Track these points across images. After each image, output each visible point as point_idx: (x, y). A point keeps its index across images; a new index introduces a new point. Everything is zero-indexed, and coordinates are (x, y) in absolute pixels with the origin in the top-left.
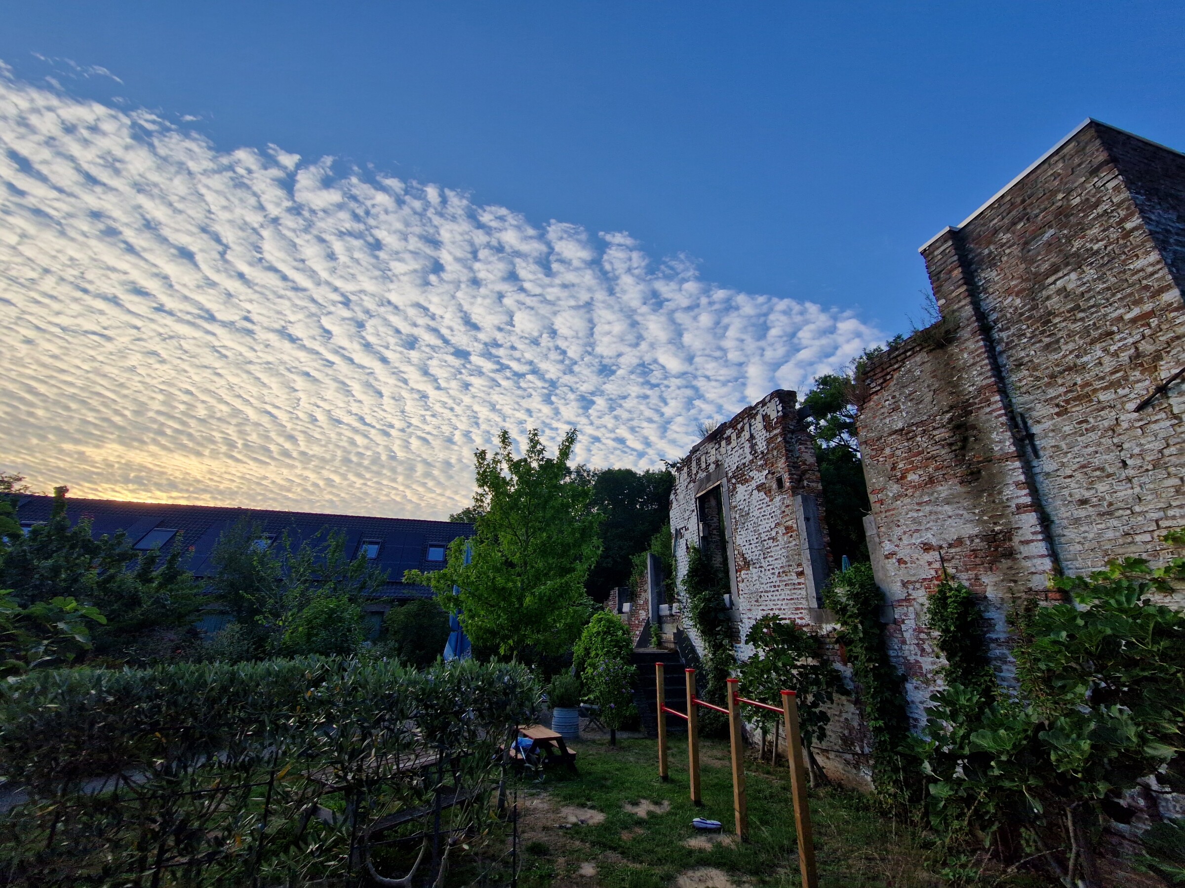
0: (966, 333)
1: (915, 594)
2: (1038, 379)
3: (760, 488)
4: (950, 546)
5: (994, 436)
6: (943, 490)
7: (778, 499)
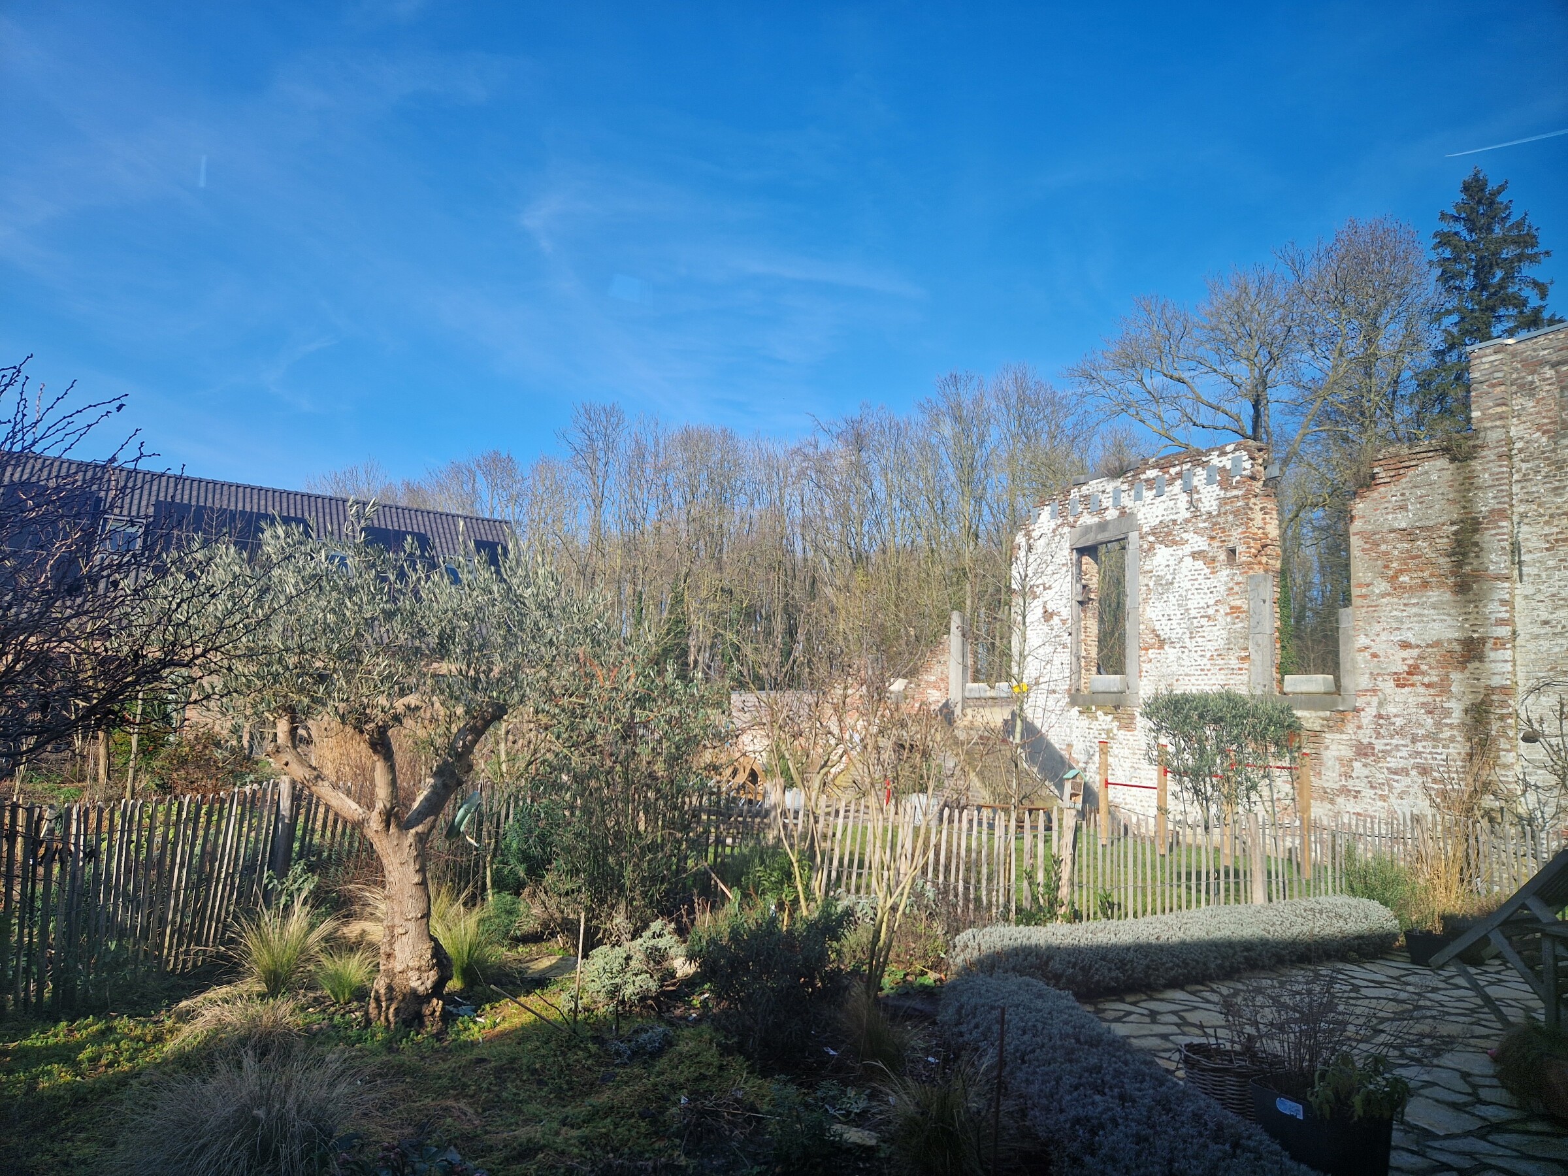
0: (1490, 454)
1: (1381, 685)
2: (1540, 515)
3: (1195, 555)
4: (1428, 646)
5: (1493, 556)
6: (1434, 595)
7: (1225, 573)
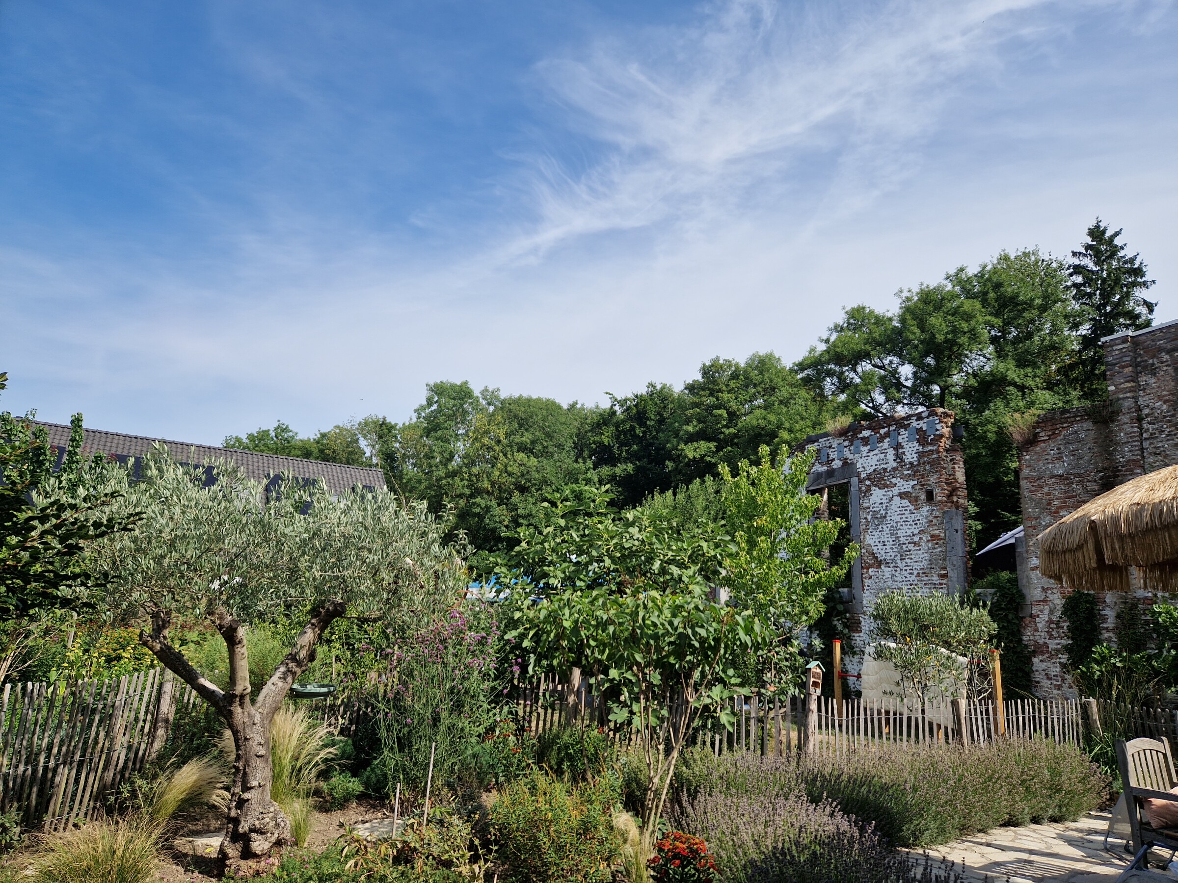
0: (1124, 419)
1: (1051, 597)
3: (902, 495)
7: (925, 509)
